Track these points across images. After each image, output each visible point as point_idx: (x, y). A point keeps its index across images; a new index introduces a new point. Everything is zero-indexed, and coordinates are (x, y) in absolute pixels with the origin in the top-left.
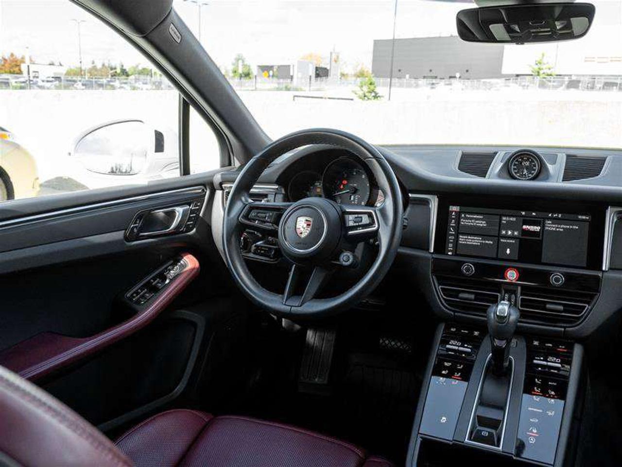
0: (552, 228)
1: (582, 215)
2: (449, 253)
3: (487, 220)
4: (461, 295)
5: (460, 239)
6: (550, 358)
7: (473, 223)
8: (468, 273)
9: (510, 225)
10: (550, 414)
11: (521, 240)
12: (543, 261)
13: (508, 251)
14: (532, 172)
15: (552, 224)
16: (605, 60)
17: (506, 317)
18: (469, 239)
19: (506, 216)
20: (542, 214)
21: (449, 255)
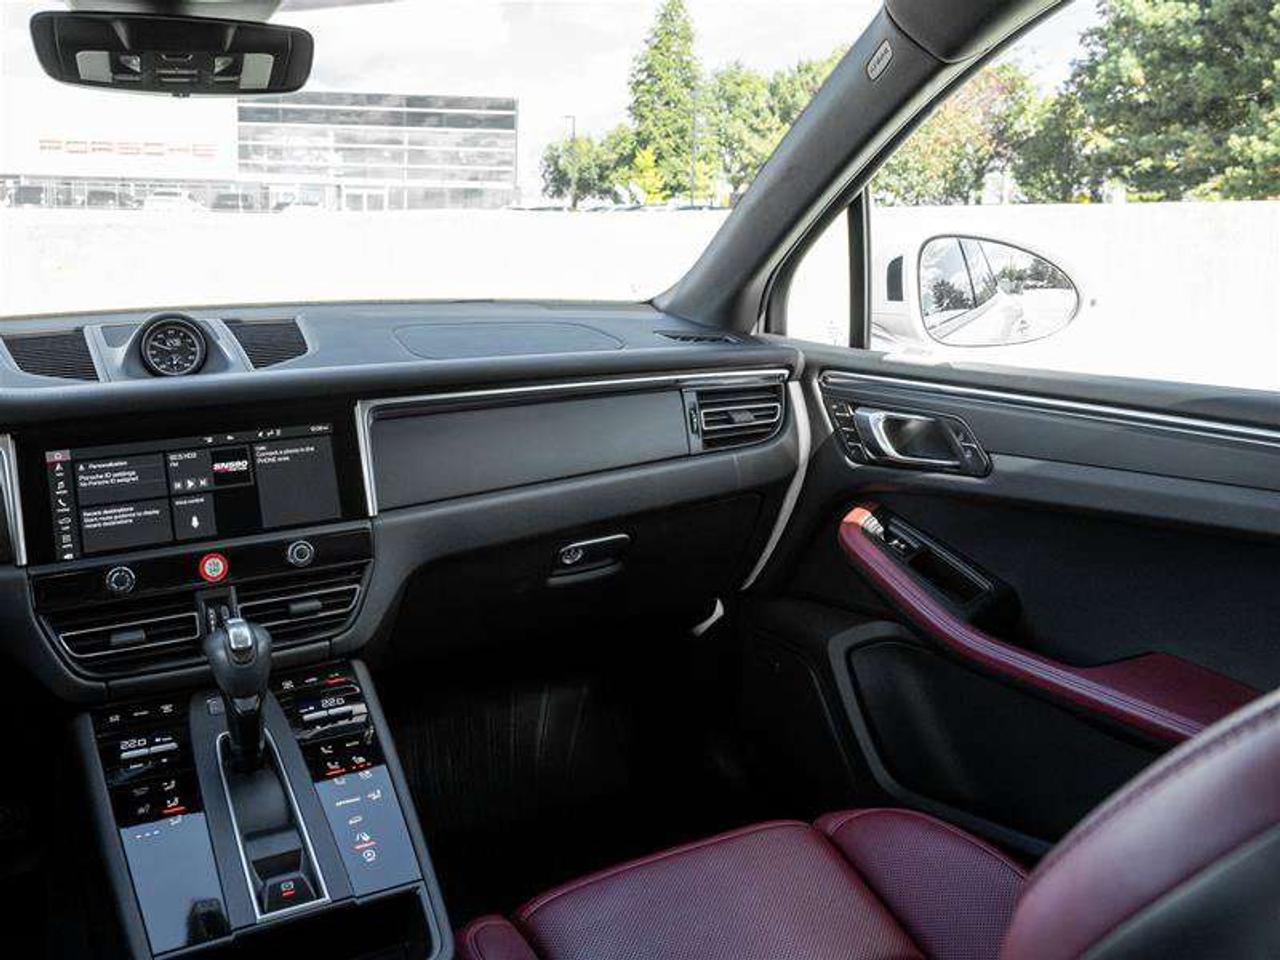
0: (270, 459)
1: (317, 424)
2: (68, 556)
3: (137, 467)
4: (115, 639)
5: (86, 521)
6: (325, 703)
7: (107, 479)
8: (122, 588)
9: (187, 469)
10: (375, 797)
11: (215, 493)
12: (265, 525)
13: (195, 522)
14: (190, 358)
15: (268, 450)
16: (81, 147)
17: (251, 648)
18: (105, 516)
19: (173, 451)
20: (245, 436)
21: (67, 560)
